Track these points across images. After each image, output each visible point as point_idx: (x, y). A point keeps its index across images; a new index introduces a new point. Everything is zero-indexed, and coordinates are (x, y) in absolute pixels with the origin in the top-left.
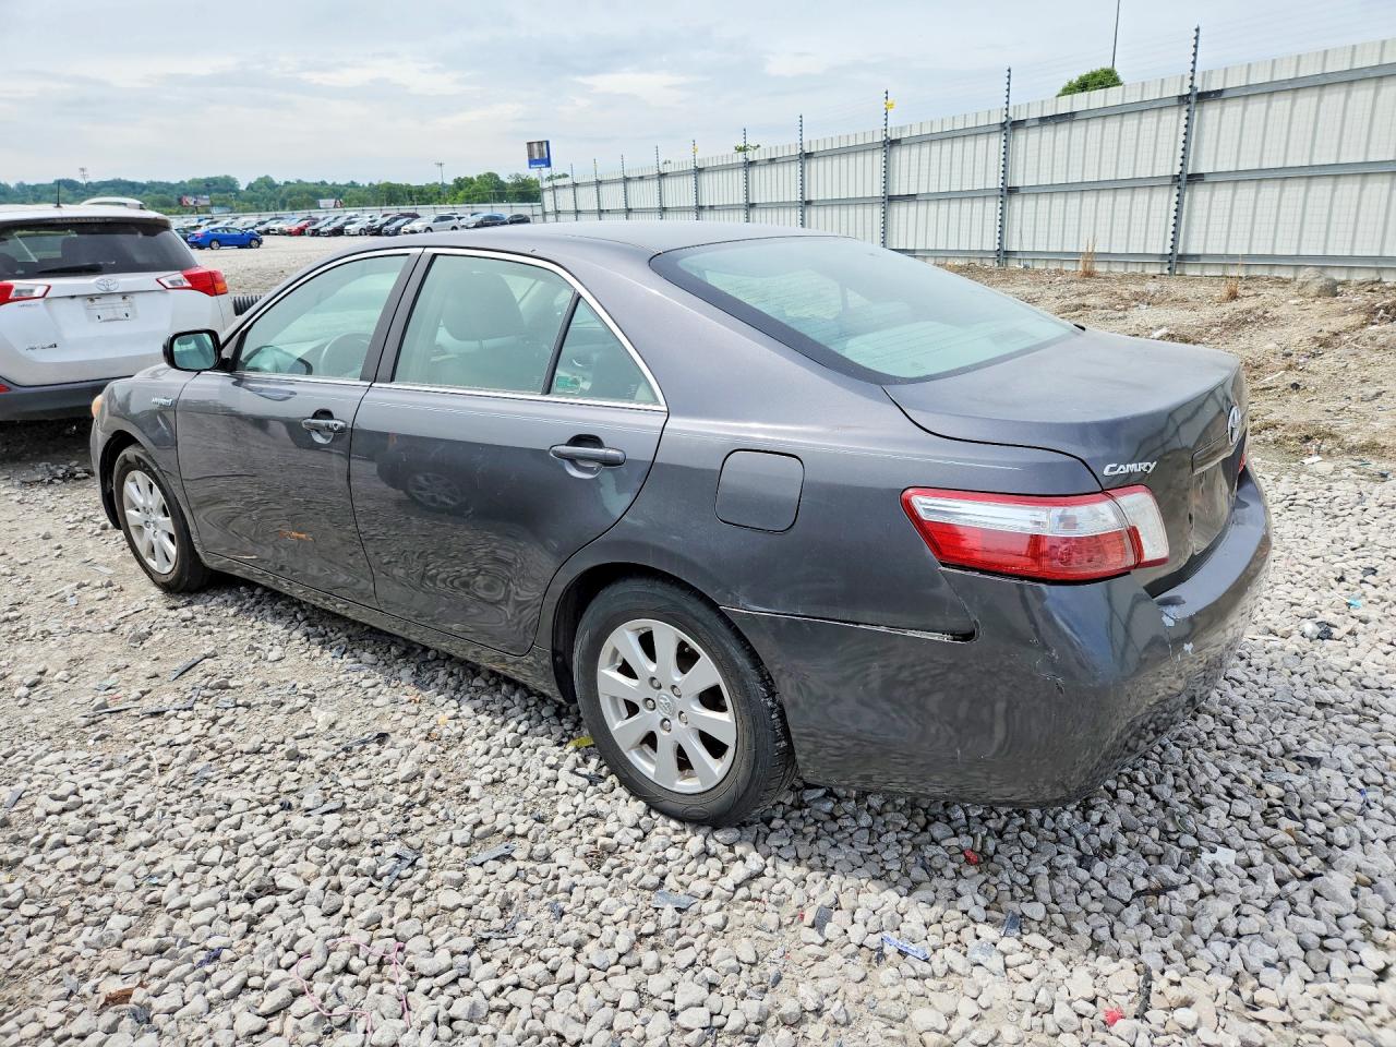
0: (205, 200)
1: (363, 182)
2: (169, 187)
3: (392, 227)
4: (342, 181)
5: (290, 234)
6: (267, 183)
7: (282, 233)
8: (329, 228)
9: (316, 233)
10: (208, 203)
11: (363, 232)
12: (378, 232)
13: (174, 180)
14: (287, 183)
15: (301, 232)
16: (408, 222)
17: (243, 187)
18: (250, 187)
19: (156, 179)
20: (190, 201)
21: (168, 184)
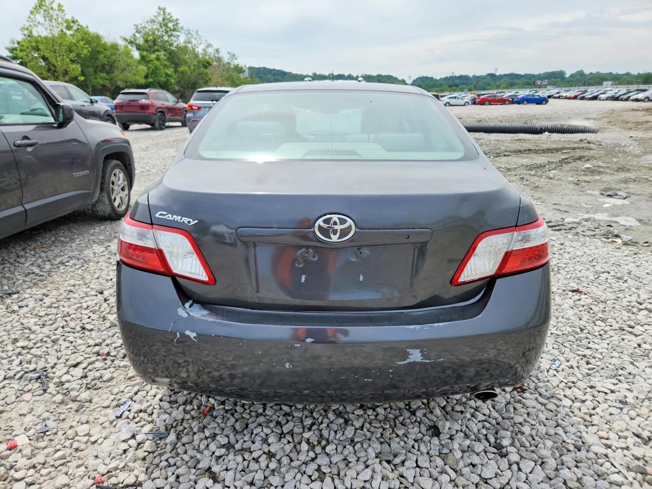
0: (545, 82)
1: (635, 72)
2: (533, 76)
3: (626, 97)
4: (622, 72)
5: (570, 98)
6: (581, 74)
7: (566, 98)
8: (590, 96)
9: (583, 98)
10: (546, 83)
11: (608, 99)
12: (616, 99)
13: (536, 73)
14: (591, 73)
15: (575, 98)
16: (637, 94)
17: (567, 76)
18: (572, 76)
19: (528, 73)
20: (539, 82)
21: (533, 75)
